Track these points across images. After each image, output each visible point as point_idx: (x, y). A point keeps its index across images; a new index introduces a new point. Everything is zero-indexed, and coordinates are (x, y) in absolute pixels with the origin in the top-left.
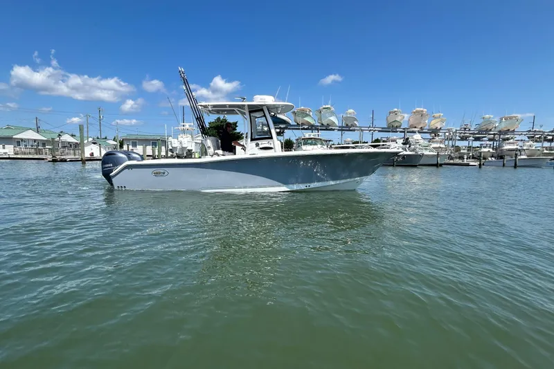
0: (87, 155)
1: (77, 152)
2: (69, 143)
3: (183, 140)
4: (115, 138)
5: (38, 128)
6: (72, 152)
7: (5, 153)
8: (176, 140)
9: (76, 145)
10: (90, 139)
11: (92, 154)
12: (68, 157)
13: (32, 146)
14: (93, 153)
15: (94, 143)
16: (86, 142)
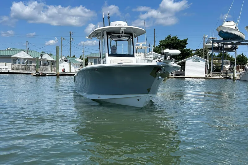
0: (61, 71)
1: (53, 68)
2: (48, 61)
3: (137, 58)
4: (81, 57)
5: (27, 49)
6: (50, 68)
7: (6, 69)
9: (53, 62)
10: (63, 58)
11: (64, 70)
12: (47, 72)
13: (23, 63)
14: (64, 69)
15: (66, 61)
16: (60, 60)
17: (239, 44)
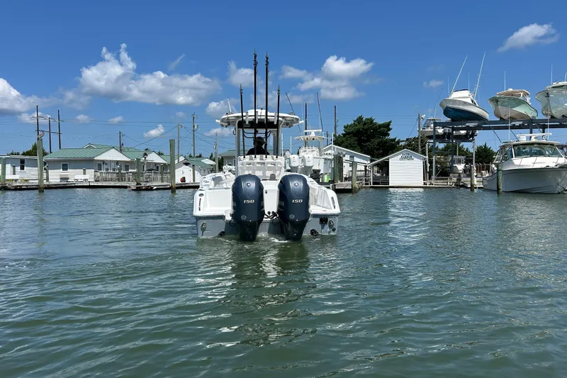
0: (178, 181)
1: (165, 176)
2: (156, 164)
3: (306, 156)
4: (212, 156)
5: (121, 145)
6: (159, 177)
7: (85, 180)
8: (296, 156)
9: (165, 166)
10: (182, 159)
11: (183, 180)
12: (155, 184)
13: (114, 170)
14: (184, 178)
15: (187, 164)
16: (176, 162)
17: (479, 128)
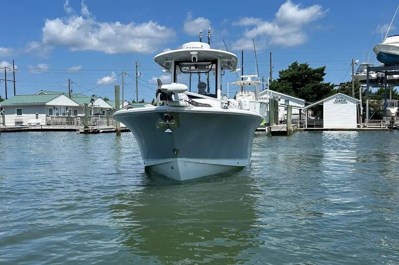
1: (110, 120)
2: (102, 109)
4: (153, 101)
5: (70, 91)
6: (105, 120)
7: (38, 124)
9: (110, 111)
10: (126, 104)
12: (101, 127)
13: (64, 114)
